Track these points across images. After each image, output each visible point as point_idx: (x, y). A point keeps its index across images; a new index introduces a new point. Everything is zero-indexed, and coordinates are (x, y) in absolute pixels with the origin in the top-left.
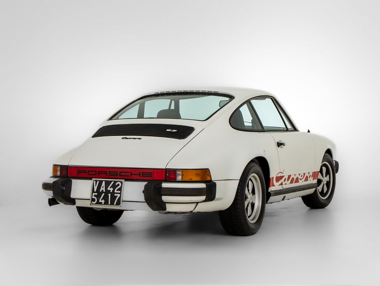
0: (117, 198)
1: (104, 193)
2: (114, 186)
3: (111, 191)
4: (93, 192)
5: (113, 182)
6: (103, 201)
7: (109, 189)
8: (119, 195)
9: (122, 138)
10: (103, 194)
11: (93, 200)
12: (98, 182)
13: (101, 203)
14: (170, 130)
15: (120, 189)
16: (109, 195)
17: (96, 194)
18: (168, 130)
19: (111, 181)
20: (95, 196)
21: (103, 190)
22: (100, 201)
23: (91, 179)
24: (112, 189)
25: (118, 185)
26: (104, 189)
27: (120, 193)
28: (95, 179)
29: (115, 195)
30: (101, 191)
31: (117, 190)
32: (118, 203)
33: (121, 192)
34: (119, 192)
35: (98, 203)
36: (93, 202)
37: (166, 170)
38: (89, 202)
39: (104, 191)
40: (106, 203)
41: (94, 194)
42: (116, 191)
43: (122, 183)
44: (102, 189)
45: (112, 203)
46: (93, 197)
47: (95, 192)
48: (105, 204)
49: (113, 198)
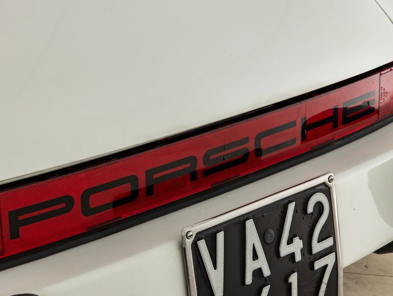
1: (267, 280)
3: (298, 257)
5: (292, 207)
7: (284, 249)
10: (267, 291)
12: (220, 237)
15: (329, 231)
16: (294, 279)
19: (284, 206)
21: (258, 273)
24: (297, 246)
25: (319, 206)
26: (262, 263)
27: (333, 249)
29: (317, 264)
30: (249, 280)
33: (334, 239)
39: (267, 272)
42: (315, 247)
44: (251, 266)
49: (310, 286)
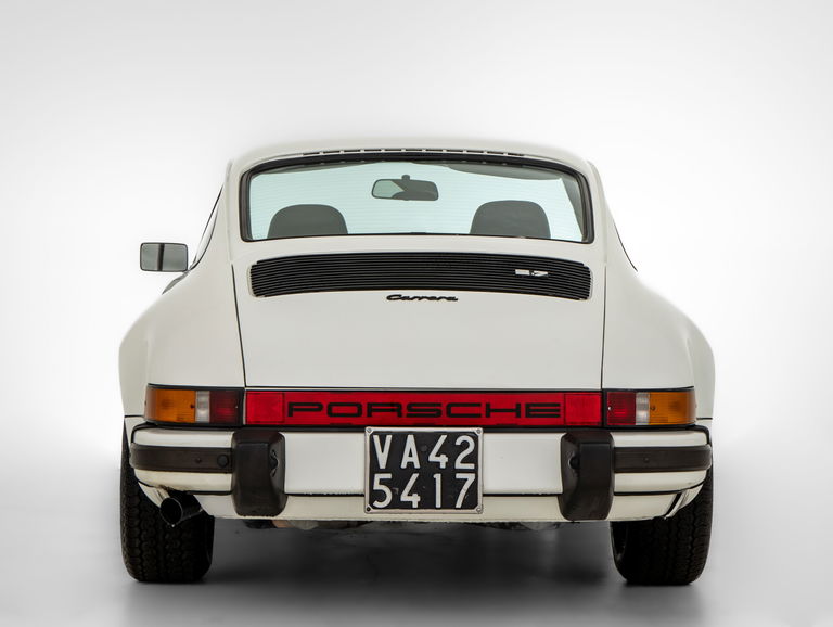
0: (466, 487)
1: (417, 471)
2: (451, 449)
3: (443, 466)
4: (374, 468)
5: (443, 437)
6: (415, 499)
7: (432, 458)
8: (471, 478)
9: (389, 298)
10: (415, 476)
11: (376, 496)
12: (389, 438)
13: (408, 505)
14: (527, 273)
15: (473, 458)
16: (438, 477)
17: (389, 476)
18: (518, 272)
19: (438, 435)
20: (382, 482)
21: (410, 465)
22: (404, 498)
23: (360, 429)
24: (443, 460)
25: (465, 445)
26: (415, 460)
27: (475, 471)
28: (373, 429)
29: (459, 476)
30: (404, 465)
31: (463, 462)
32: (471, 502)
33: (477, 466)
34: (472, 466)
35: (396, 503)
36: (376, 504)
37: (603, 392)
38: (361, 503)
39: (417, 466)
40: (427, 503)
41: (378, 477)
42: (458, 465)
43: (476, 439)
44: (407, 459)
45: (448, 503)
46: (377, 486)
47: (383, 471)
48: (421, 505)
49: (452, 486)
